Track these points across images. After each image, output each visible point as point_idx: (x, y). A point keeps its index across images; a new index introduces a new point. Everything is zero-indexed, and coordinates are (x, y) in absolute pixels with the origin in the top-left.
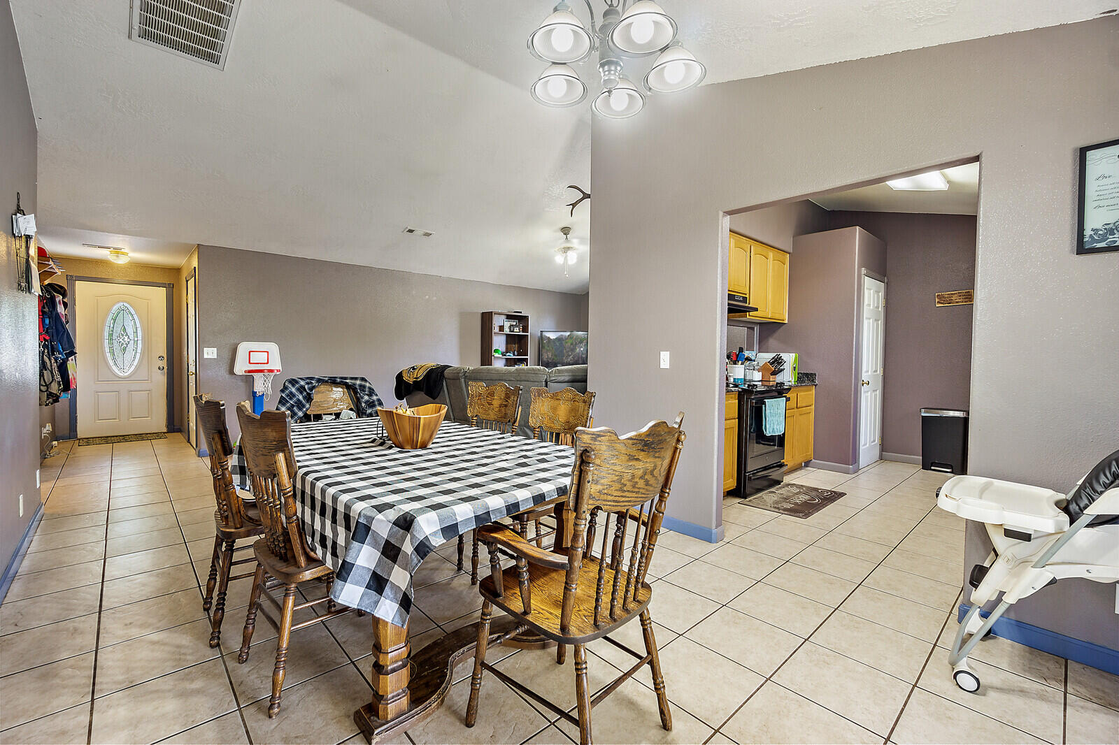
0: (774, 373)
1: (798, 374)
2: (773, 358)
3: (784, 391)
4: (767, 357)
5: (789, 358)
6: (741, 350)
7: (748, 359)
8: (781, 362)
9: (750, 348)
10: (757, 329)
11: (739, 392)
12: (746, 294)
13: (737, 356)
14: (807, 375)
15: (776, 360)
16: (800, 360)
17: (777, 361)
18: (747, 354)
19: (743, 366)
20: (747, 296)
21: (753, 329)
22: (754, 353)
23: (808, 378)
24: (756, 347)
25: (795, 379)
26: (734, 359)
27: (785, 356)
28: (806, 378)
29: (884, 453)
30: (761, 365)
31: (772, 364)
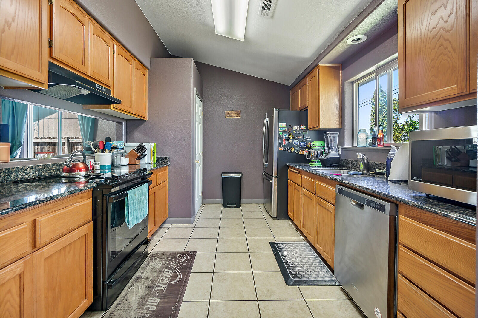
0: (139, 158)
1: (157, 158)
2: (138, 146)
3: (147, 177)
4: (133, 145)
5: (150, 146)
6: (108, 140)
7: (115, 148)
8: (144, 150)
9: (119, 138)
10: (124, 124)
11: (94, 189)
12: (110, 87)
13: (104, 145)
14: (162, 158)
15: (140, 148)
16: (158, 148)
17: (141, 150)
18: (115, 143)
19: (111, 154)
20: (111, 89)
21: (121, 123)
22: (122, 143)
23: (163, 160)
24: (124, 138)
25: (154, 162)
26: (102, 147)
27: (146, 145)
28: (161, 161)
29: (203, 200)
30: (128, 151)
31: (137, 151)
